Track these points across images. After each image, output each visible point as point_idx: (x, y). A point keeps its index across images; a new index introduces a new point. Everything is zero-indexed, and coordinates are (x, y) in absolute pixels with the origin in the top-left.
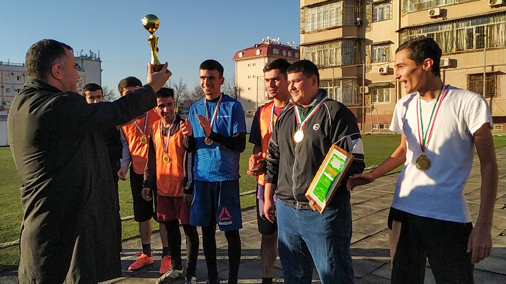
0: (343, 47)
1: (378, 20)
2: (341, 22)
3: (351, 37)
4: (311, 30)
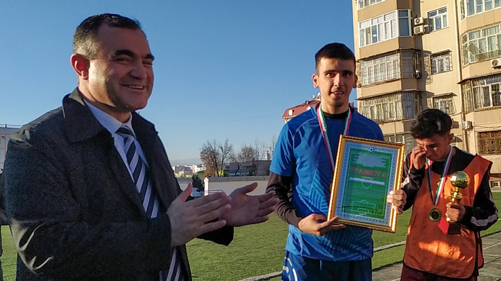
0: (403, 100)
1: (437, 72)
2: (399, 74)
3: (411, 90)
4: (368, 84)
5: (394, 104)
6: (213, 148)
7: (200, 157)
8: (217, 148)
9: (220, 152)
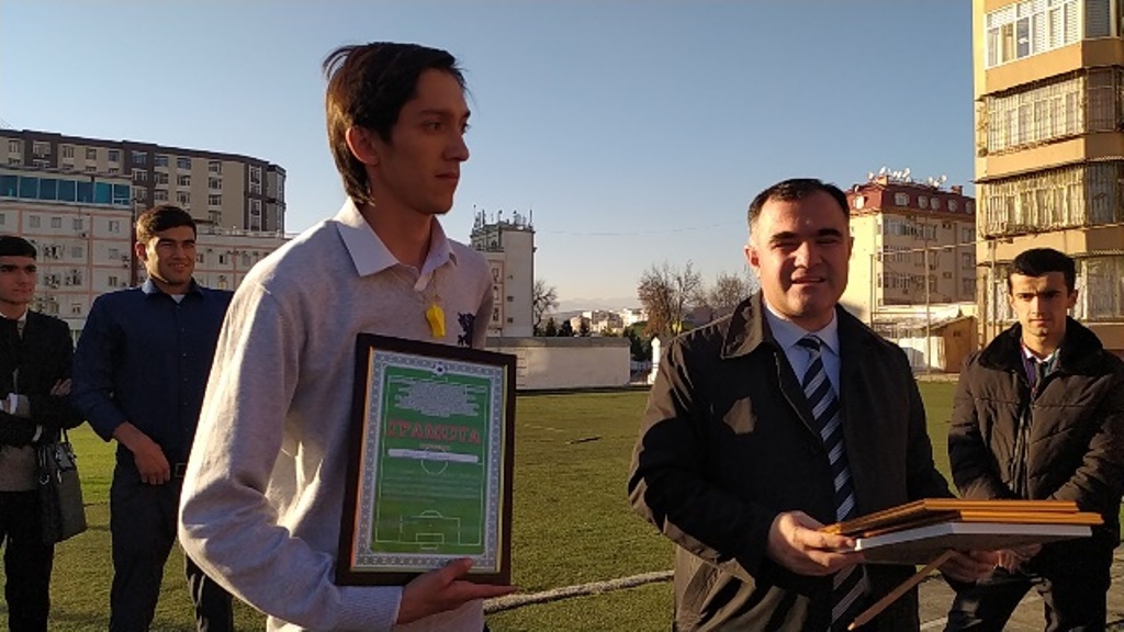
0: (1087, 182)
2: (1080, 124)
3: (1109, 158)
4: (1002, 147)
5: (1065, 192)
6: (663, 278)
7: (637, 295)
8: (670, 280)
9: (677, 287)
